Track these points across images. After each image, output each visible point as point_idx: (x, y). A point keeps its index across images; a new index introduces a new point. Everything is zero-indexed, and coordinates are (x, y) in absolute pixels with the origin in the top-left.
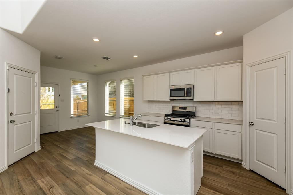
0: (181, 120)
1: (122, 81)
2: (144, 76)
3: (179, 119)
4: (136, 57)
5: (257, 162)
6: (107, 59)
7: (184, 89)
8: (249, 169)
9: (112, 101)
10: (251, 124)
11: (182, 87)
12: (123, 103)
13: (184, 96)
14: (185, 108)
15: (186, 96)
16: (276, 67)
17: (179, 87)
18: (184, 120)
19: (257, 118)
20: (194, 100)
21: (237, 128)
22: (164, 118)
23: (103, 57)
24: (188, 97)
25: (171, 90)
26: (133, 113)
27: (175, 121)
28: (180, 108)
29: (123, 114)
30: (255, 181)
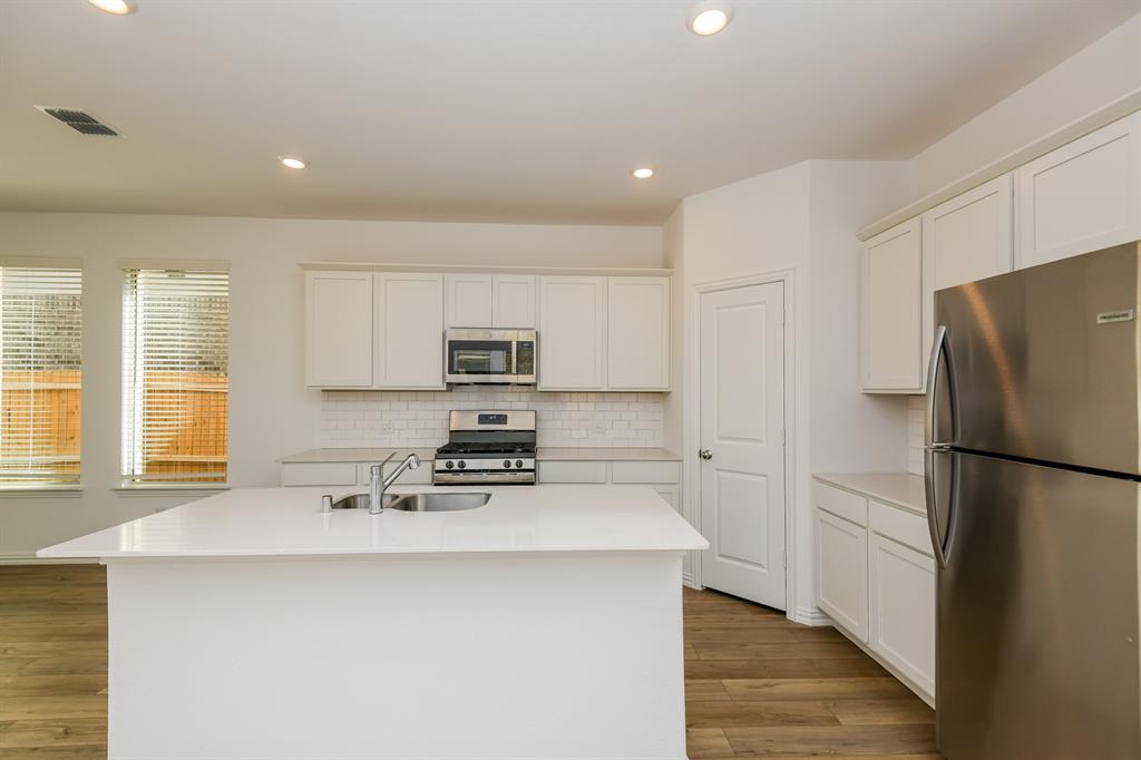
0: (508, 464)
1: (134, 272)
2: (306, 267)
3: (498, 463)
4: (294, 164)
5: (723, 560)
6: (84, 124)
7: (504, 346)
8: (700, 589)
9: (50, 391)
10: (705, 456)
11: (497, 336)
12: (139, 403)
13: (509, 371)
14: (502, 419)
15: (514, 371)
16: (765, 302)
17: (487, 336)
18: (519, 464)
19: (720, 438)
20: (539, 389)
21: (666, 471)
22: (430, 464)
23: (56, 108)
24: (520, 376)
25: (455, 346)
26: (219, 459)
27: (479, 471)
28: (483, 419)
29: (139, 472)
30: (731, 616)
